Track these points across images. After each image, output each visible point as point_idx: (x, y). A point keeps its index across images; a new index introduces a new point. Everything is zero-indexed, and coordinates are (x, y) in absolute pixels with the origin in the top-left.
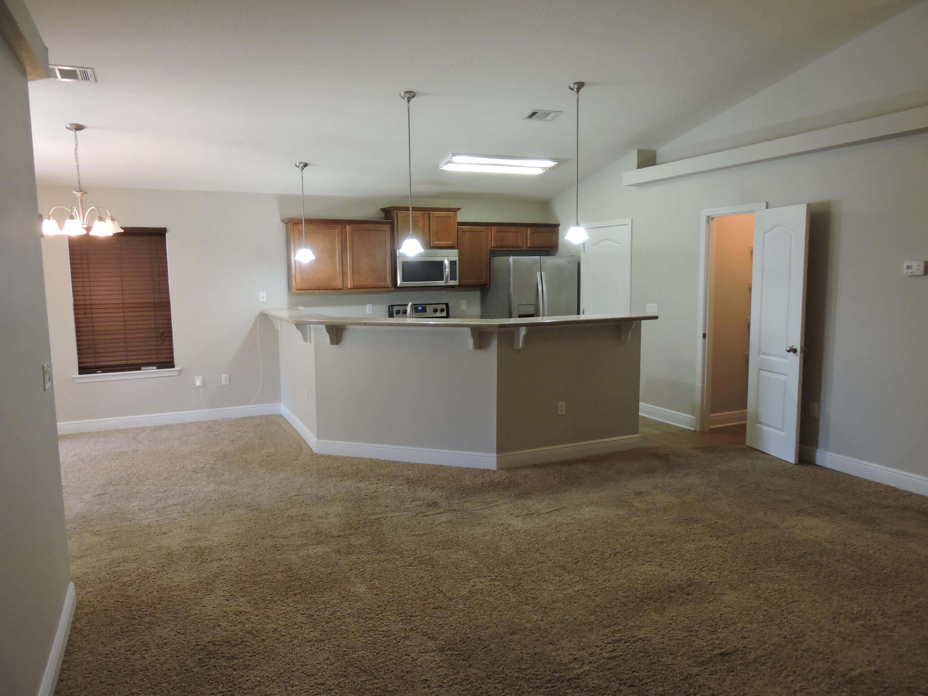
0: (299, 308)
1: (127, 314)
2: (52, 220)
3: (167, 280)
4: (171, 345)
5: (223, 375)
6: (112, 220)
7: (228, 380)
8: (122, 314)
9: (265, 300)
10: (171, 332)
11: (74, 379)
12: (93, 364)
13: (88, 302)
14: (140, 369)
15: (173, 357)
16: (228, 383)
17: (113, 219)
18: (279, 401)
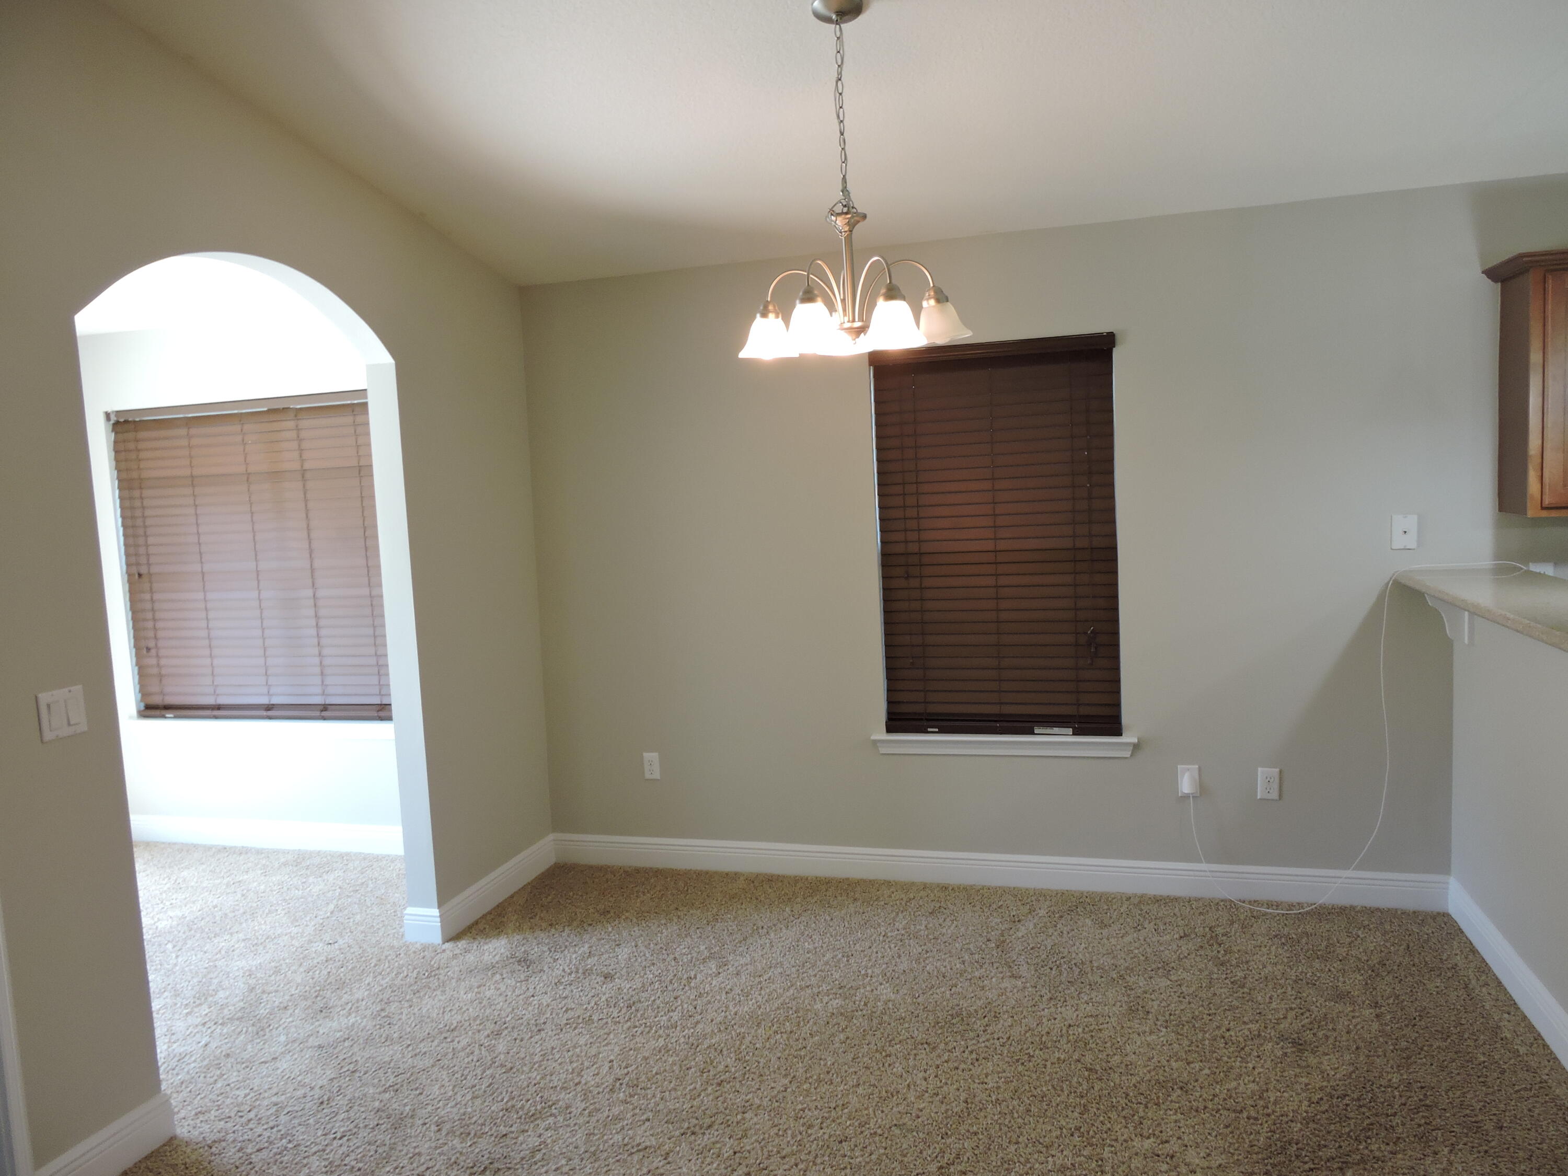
0: (1535, 568)
1: (1003, 581)
2: (771, 316)
3: (1111, 485)
4: (1116, 669)
5: (1260, 769)
6: (938, 301)
7: (1276, 786)
8: (991, 581)
9: (1411, 541)
10: (1115, 633)
11: (875, 742)
12: (919, 708)
13: (913, 548)
14: (1032, 733)
15: (1118, 705)
16: (1274, 795)
17: (941, 298)
18: (1444, 868)
